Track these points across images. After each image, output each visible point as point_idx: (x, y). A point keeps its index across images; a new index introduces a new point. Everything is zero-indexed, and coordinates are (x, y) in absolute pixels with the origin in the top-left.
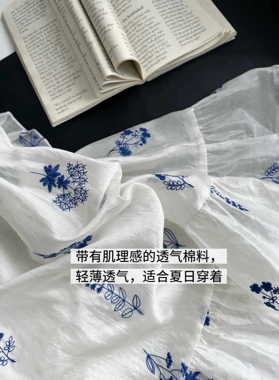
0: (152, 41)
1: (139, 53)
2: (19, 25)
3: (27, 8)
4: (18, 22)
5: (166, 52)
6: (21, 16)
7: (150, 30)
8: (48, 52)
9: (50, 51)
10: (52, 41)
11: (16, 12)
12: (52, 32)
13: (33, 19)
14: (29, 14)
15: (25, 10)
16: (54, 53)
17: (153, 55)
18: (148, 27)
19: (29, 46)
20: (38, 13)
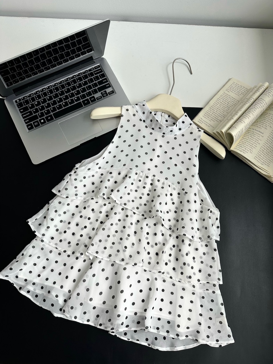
0: (249, 144)
1: (241, 142)
2: (229, 88)
3: (239, 87)
4: (231, 87)
5: (247, 152)
6: (234, 87)
7: (254, 142)
8: (223, 105)
9: (224, 106)
10: (229, 104)
11: (235, 84)
12: (232, 102)
13: (235, 92)
14: (236, 89)
15: (238, 87)
16: (223, 107)
17: (243, 147)
18: (255, 140)
19: (221, 96)
20: (239, 93)
